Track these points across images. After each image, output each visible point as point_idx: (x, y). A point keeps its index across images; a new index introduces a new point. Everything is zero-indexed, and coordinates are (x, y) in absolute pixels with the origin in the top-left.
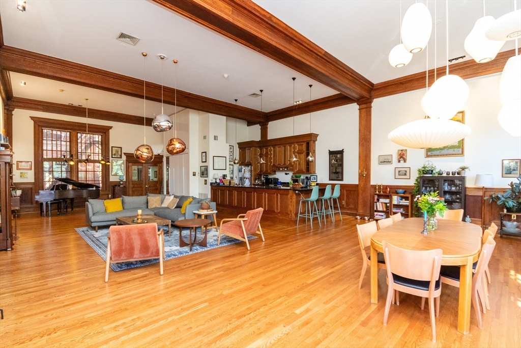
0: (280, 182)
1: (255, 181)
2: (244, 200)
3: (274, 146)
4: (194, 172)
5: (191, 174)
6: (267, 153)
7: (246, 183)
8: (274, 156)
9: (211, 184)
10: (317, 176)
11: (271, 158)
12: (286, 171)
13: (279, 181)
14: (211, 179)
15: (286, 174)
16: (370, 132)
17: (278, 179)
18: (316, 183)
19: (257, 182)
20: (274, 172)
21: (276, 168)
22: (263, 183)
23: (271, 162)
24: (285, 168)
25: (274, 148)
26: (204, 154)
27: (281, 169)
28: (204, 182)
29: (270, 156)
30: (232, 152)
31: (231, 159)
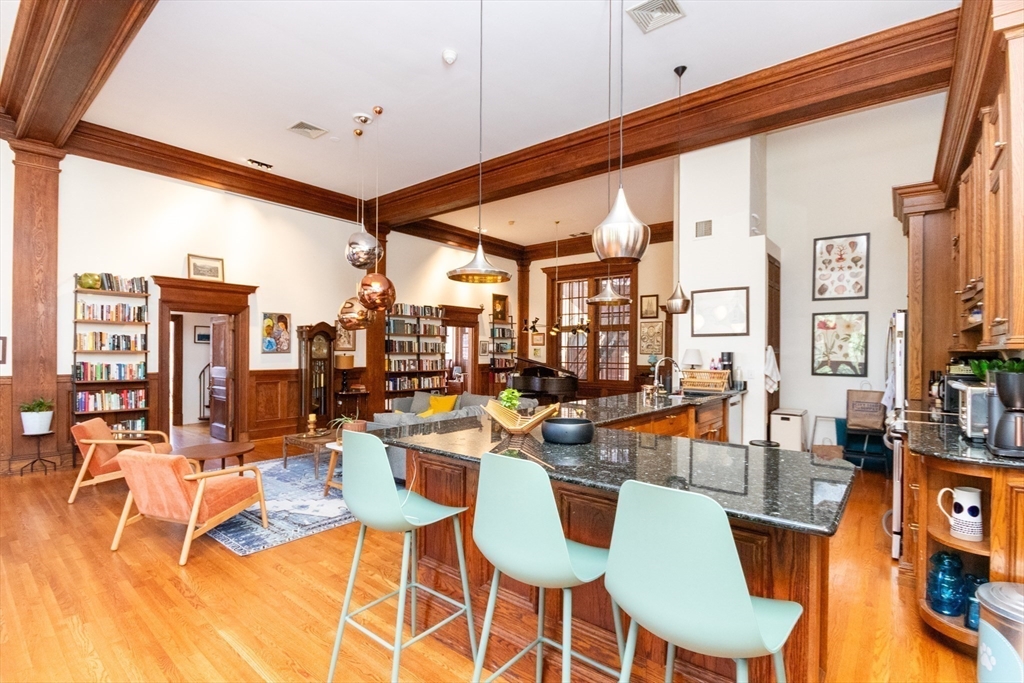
30: (860, 259)
31: (859, 287)
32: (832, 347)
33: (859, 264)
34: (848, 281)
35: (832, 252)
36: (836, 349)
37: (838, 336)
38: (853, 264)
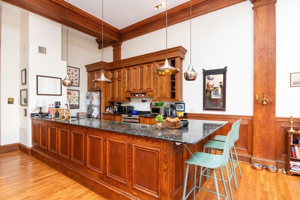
0: (136, 111)
1: (106, 110)
2: (70, 147)
3: (128, 67)
4: (9, 99)
5: (4, 101)
6: (119, 77)
7: (94, 112)
8: (128, 80)
9: (32, 115)
10: (184, 104)
11: (124, 83)
12: (143, 97)
13: (135, 109)
14: (32, 108)
15: (143, 101)
16: (274, 39)
17: (133, 108)
18: (183, 113)
19: (107, 110)
20: (129, 99)
21: (131, 95)
22: (115, 112)
23: (124, 87)
24: (143, 94)
25: (128, 70)
26: (24, 72)
27: (137, 95)
28: (23, 112)
29: (124, 80)
30: (77, 75)
31: (77, 83)
32: (71, 100)
33: (77, 76)
34: (74, 81)
35: (70, 71)
36: (71, 101)
37: (72, 97)
38: (75, 76)
